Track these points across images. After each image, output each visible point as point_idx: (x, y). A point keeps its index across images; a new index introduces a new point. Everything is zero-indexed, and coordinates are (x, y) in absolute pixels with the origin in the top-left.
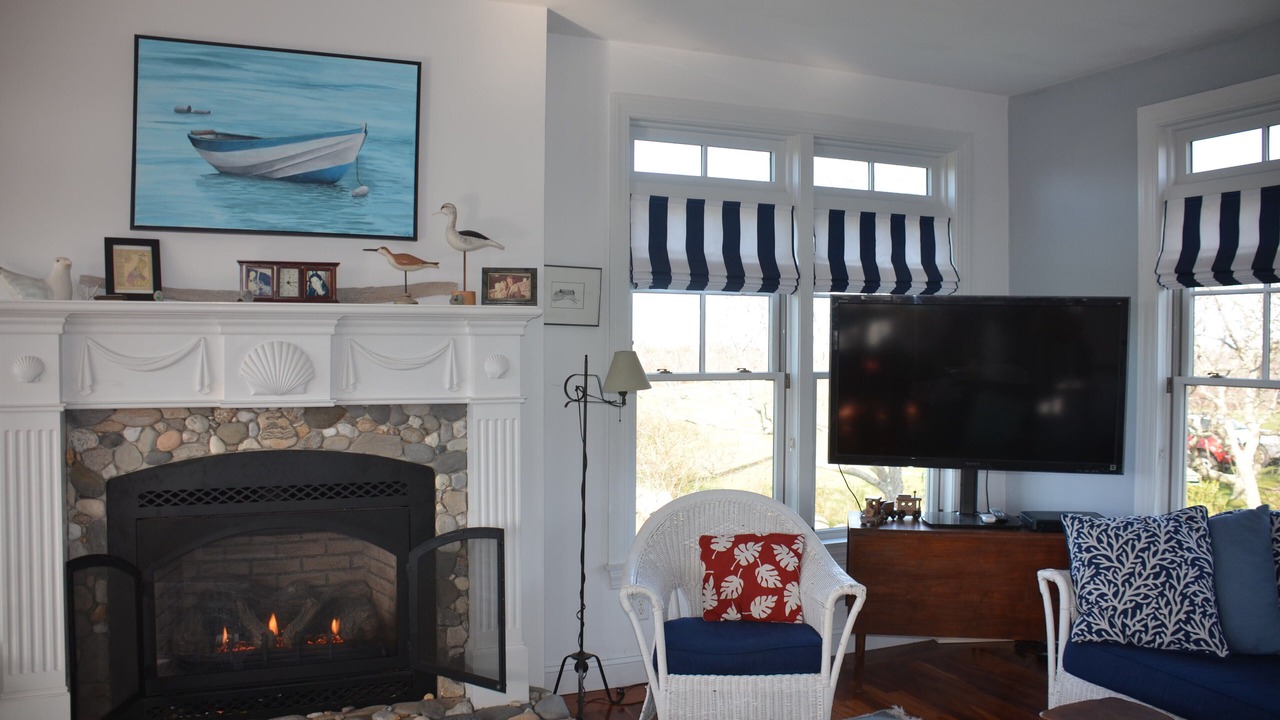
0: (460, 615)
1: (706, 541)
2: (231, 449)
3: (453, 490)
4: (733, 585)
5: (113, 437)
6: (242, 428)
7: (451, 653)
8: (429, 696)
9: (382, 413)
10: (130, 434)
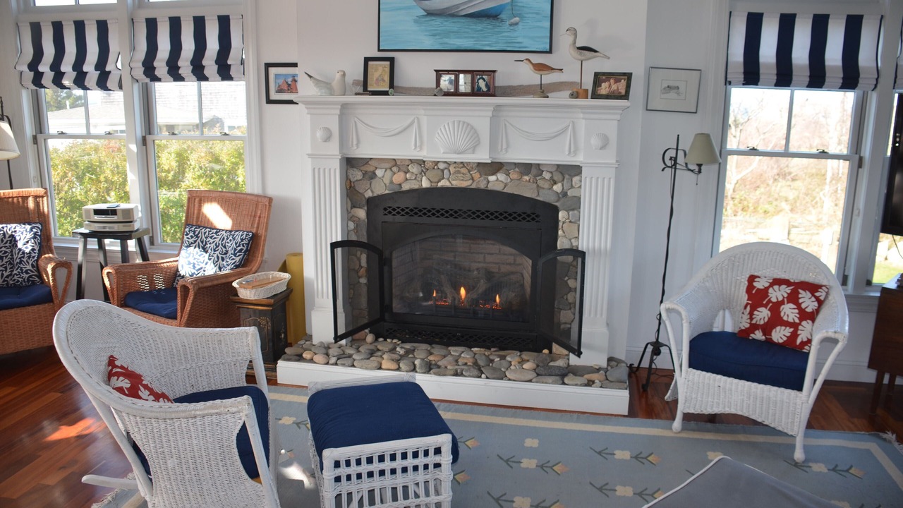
0: (570, 304)
1: (752, 279)
2: (434, 185)
3: (570, 222)
4: (763, 314)
5: (370, 174)
6: (440, 173)
7: (562, 327)
8: (546, 351)
9: (526, 168)
10: (379, 173)
